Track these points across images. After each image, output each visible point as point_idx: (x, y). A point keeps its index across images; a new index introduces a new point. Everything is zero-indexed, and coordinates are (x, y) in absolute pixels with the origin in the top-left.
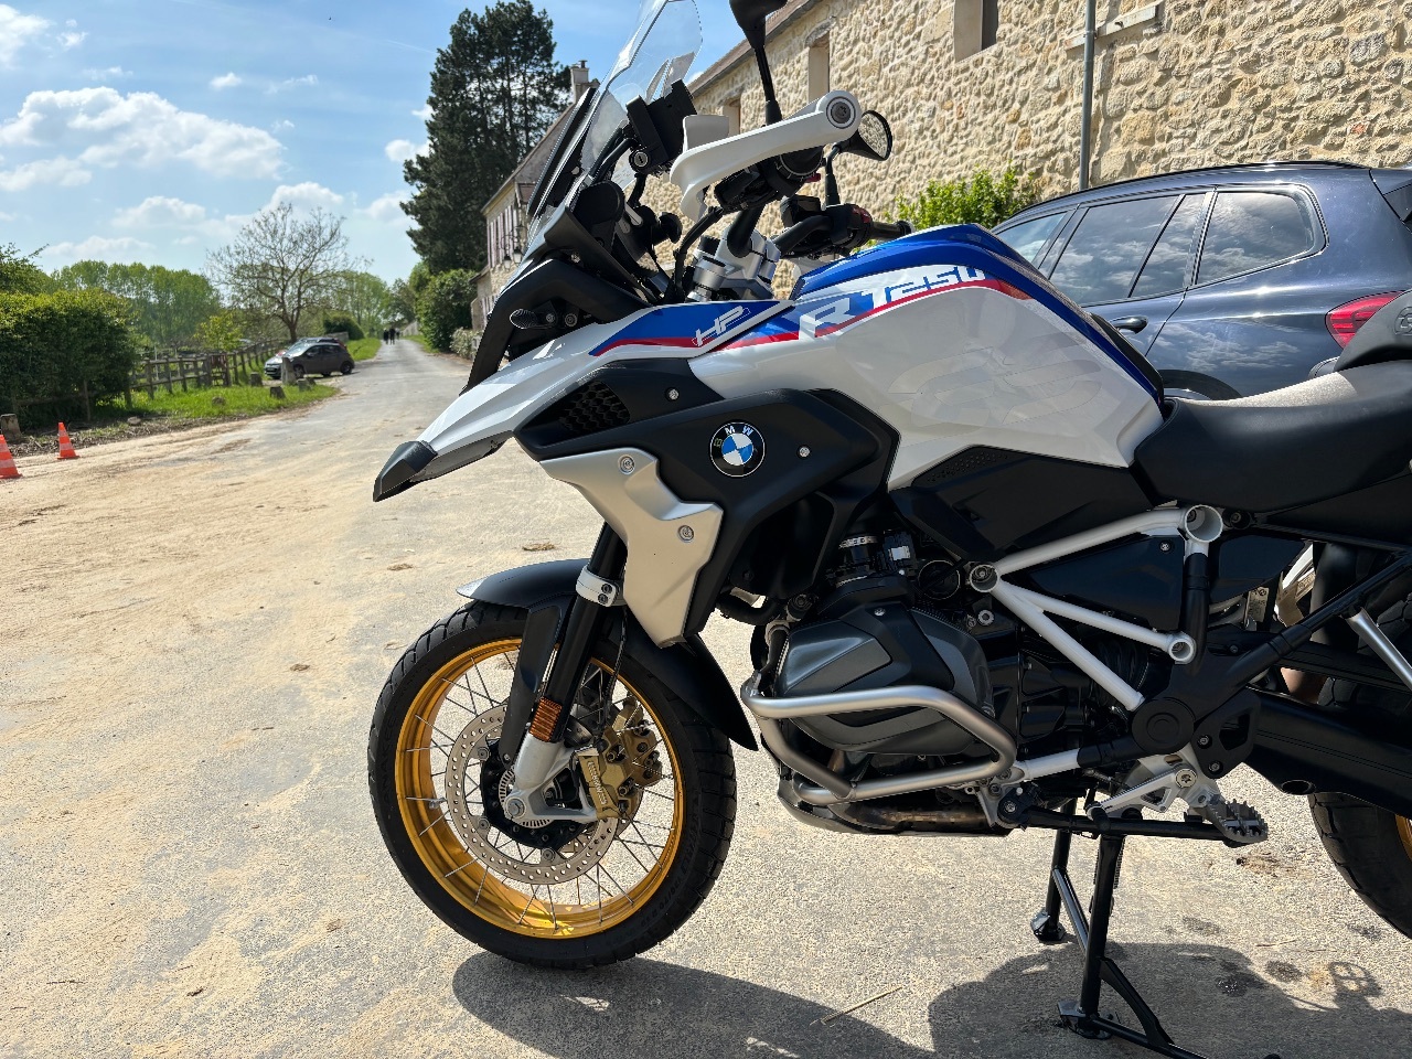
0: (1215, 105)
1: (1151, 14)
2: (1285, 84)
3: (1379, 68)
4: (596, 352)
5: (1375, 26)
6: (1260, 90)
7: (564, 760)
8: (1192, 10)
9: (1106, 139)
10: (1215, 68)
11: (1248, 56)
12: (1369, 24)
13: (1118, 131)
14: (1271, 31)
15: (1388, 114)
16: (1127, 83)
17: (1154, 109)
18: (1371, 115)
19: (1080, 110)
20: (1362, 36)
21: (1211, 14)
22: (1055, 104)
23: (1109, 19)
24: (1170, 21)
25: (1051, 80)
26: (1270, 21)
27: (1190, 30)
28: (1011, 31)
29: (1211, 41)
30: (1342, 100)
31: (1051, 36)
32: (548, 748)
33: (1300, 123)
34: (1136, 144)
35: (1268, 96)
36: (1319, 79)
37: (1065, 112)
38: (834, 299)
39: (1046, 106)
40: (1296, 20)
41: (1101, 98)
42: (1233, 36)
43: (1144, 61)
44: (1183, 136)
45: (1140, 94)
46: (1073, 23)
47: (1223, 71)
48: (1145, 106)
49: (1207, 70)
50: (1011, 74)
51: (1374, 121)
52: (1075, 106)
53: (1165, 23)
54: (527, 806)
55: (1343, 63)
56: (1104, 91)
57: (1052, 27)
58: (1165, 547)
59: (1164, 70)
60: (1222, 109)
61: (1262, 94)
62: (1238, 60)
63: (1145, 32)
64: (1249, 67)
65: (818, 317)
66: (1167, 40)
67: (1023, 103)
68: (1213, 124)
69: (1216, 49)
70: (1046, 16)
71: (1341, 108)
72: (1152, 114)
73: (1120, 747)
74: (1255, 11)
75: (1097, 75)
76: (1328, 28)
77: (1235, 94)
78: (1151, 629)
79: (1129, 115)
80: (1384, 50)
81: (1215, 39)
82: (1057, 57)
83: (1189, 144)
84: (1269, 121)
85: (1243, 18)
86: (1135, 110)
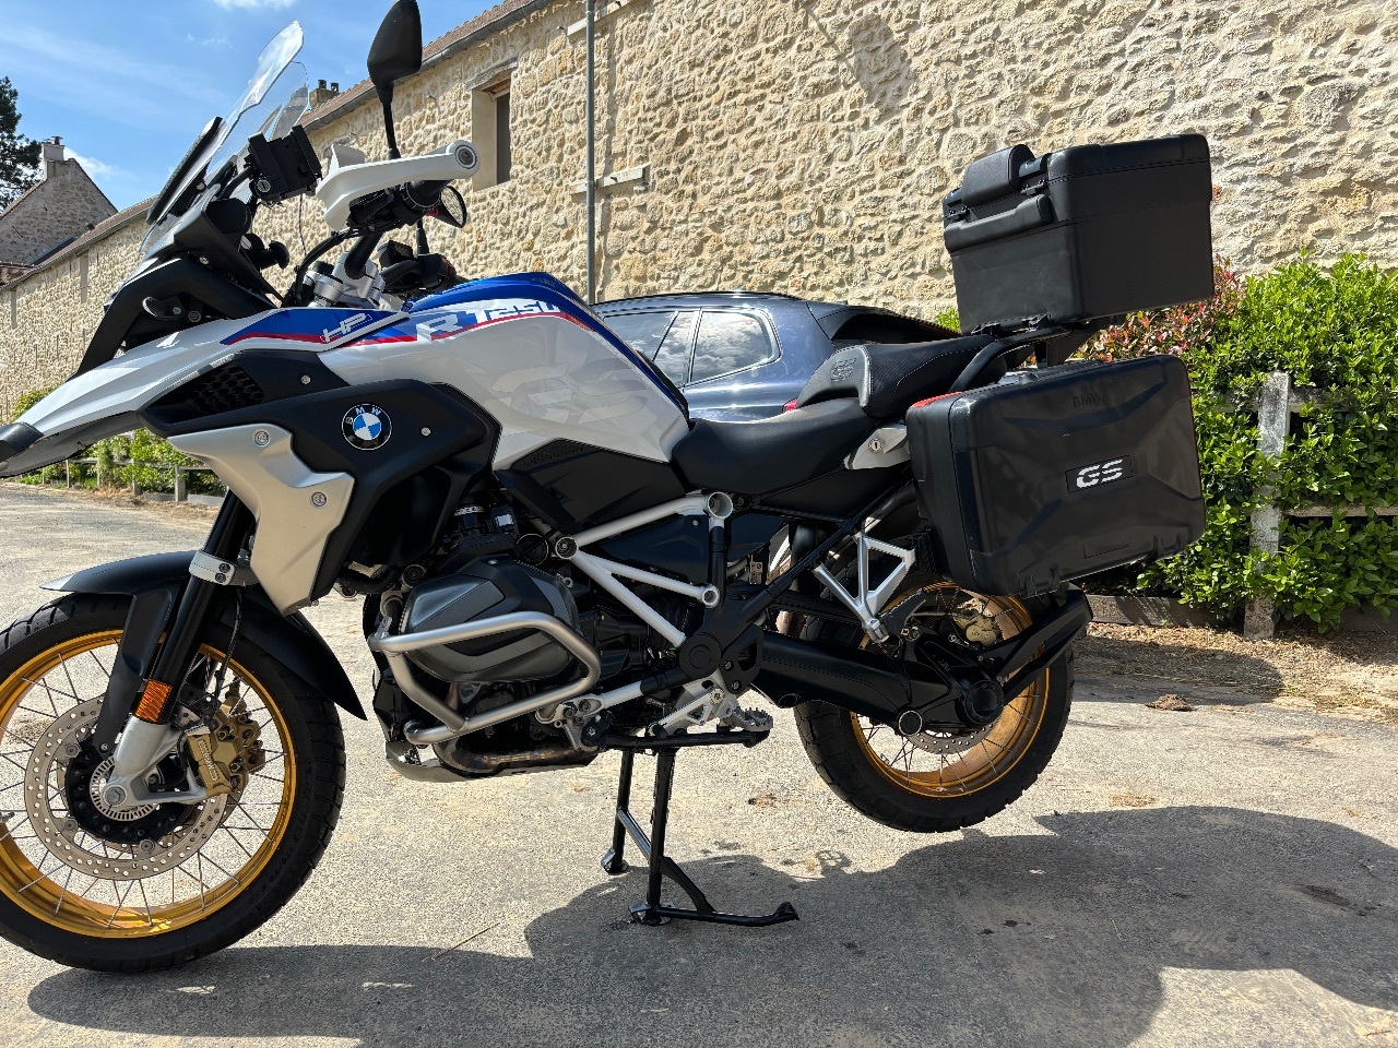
0: (692, 255)
1: (640, 175)
2: (743, 243)
3: (808, 238)
4: (228, 341)
5: (803, 206)
6: (725, 247)
7: (171, 743)
8: (671, 176)
9: (607, 273)
10: (691, 225)
11: (714, 218)
12: (800, 204)
13: (617, 267)
14: (730, 200)
15: (816, 274)
16: (623, 228)
17: (645, 253)
18: (805, 274)
19: (585, 246)
20: (795, 213)
21: (686, 181)
22: (564, 239)
23: (606, 173)
24: (654, 183)
25: (559, 218)
26: (730, 192)
27: (670, 191)
28: (522, 172)
29: (687, 202)
30: (784, 260)
31: (558, 181)
32: (154, 730)
33: (754, 276)
34: (632, 281)
35: (731, 252)
36: (767, 242)
37: (573, 247)
38: (444, 315)
39: (556, 239)
40: (749, 194)
41: (602, 238)
42: (703, 200)
43: (635, 212)
44: (669, 278)
45: (634, 239)
46: (575, 173)
47: (697, 228)
48: (638, 249)
49: (684, 226)
50: (524, 208)
51: (806, 278)
52: (581, 243)
53: (650, 183)
54: (128, 793)
55: (783, 231)
56: (604, 233)
57: (558, 174)
58: (695, 523)
59: (651, 222)
60: (697, 258)
61: (727, 249)
62: (707, 221)
63: (635, 188)
64: (716, 227)
65: (432, 326)
66: (652, 198)
67: (536, 235)
68: (691, 270)
69: (691, 210)
70: (552, 163)
71: (784, 267)
72: (644, 257)
73: (672, 677)
74: (718, 184)
75: (598, 218)
76: (773, 203)
77: (707, 247)
78: (688, 583)
79: (626, 255)
80: (810, 226)
81: (689, 201)
82: (564, 199)
83: (674, 284)
84: (733, 271)
85: (710, 188)
86: (630, 252)
